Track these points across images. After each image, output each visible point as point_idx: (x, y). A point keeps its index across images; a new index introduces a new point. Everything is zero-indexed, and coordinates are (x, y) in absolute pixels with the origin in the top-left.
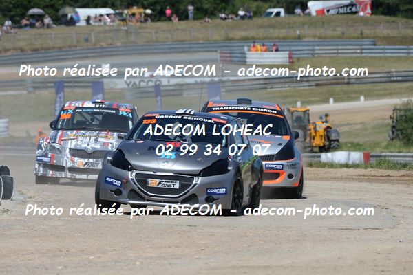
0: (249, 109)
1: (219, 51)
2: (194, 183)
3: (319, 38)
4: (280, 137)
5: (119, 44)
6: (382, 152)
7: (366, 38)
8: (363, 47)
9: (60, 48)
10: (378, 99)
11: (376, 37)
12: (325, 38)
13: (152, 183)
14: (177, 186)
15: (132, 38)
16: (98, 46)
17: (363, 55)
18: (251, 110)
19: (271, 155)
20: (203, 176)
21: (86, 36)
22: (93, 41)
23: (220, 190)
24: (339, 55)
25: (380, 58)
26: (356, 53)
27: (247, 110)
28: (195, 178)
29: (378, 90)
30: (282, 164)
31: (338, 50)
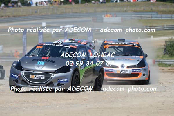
0: (124, 44)
1: (92, 17)
2: (52, 76)
3: (134, 11)
4: (138, 57)
5: (50, 14)
6: (160, 59)
7: (153, 11)
8: (153, 15)
9: (25, 16)
10: (159, 37)
11: (158, 11)
12: (136, 11)
13: (32, 76)
14: (44, 78)
15: (55, 11)
16: (41, 15)
17: (153, 19)
18: (125, 44)
19: (134, 65)
20: (56, 73)
21: (36, 11)
22: (39, 13)
23: (65, 80)
24: (143, 19)
25: (160, 20)
26: (149, 18)
27: (123, 44)
28: (53, 74)
29: (159, 33)
30: (140, 70)
31: (142, 16)
